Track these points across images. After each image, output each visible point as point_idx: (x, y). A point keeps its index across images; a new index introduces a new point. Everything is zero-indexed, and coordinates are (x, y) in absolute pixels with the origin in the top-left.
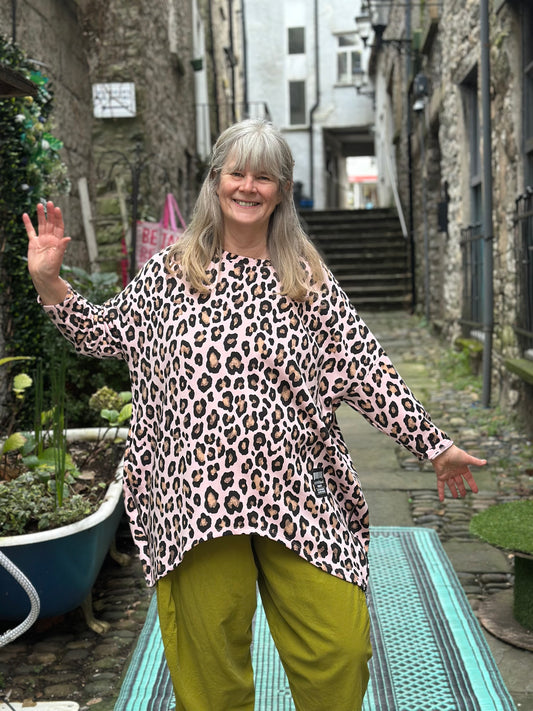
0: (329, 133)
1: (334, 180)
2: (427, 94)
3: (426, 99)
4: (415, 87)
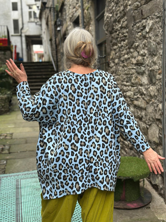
0: (27, 37)
1: (29, 52)
2: (61, 25)
3: (61, 27)
4: (57, 23)
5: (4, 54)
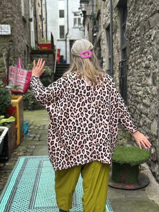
0: (71, 41)
2: (97, 31)
3: (97, 33)
4: (94, 29)
5: (48, 57)
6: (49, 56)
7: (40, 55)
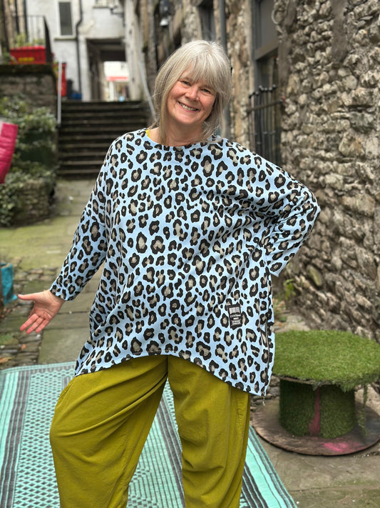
0: (92, 43)
1: (96, 78)
2: (170, 14)
3: (170, 18)
4: (161, 9)
5: (38, 83)
6: (43, 80)
7: (18, 80)
